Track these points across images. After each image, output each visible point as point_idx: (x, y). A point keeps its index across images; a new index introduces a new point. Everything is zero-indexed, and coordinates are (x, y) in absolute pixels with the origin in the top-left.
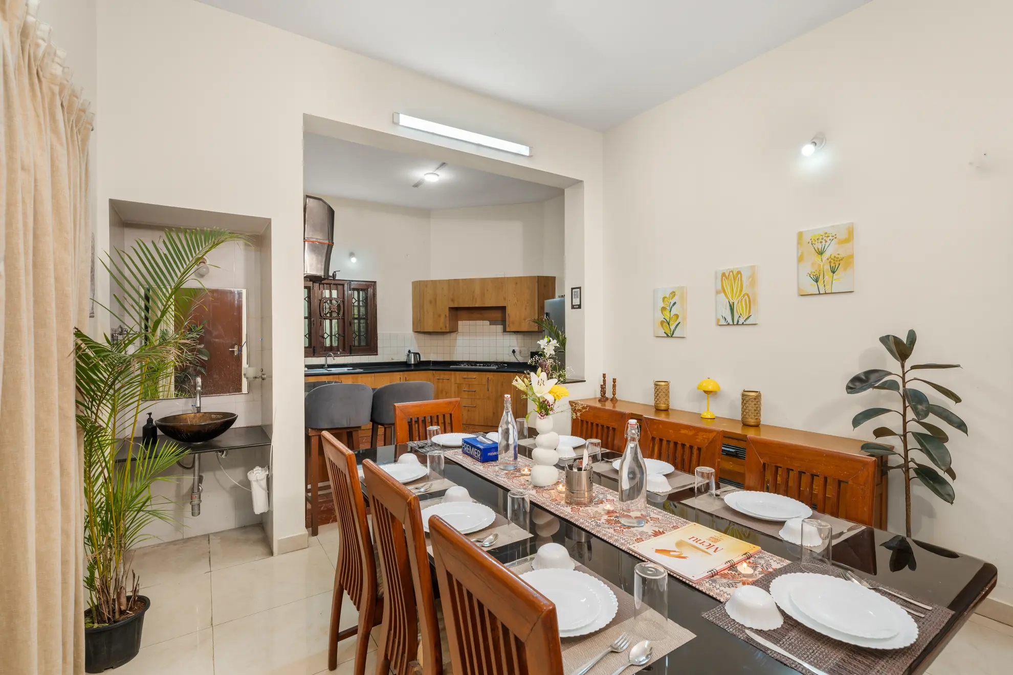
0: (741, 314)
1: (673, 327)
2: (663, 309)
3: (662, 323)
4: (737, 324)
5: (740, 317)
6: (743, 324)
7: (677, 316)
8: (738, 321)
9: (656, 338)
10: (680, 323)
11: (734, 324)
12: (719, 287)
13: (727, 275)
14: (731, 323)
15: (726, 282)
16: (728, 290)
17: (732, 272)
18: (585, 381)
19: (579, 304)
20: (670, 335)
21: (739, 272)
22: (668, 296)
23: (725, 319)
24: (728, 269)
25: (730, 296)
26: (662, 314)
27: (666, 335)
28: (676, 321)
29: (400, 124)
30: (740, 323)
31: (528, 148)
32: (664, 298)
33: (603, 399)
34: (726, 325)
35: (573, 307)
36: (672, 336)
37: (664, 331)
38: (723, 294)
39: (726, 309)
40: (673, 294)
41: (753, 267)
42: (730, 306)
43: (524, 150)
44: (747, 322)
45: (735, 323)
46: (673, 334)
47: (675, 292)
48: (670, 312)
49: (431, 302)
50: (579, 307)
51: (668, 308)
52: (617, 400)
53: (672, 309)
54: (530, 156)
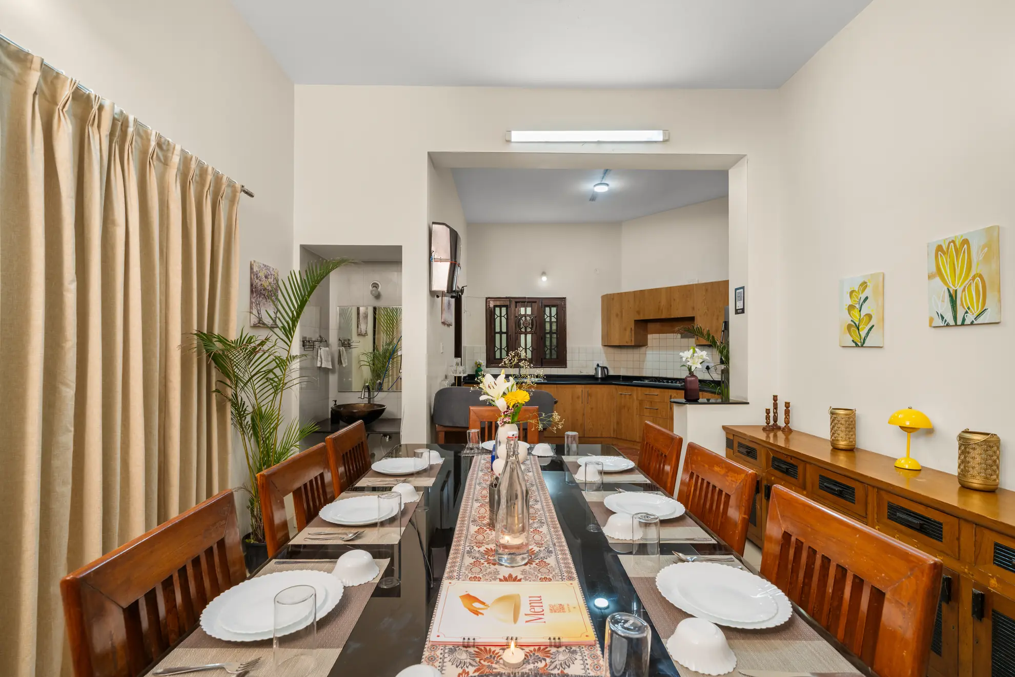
0: (969, 308)
1: (863, 334)
2: (851, 307)
3: (849, 327)
4: (963, 324)
5: (967, 312)
6: (972, 323)
7: (869, 316)
8: (964, 320)
9: (842, 348)
10: (873, 326)
11: (956, 325)
12: (934, 269)
13: (945, 248)
14: (952, 323)
15: (943, 260)
16: (947, 271)
17: (953, 242)
18: (748, 403)
19: (742, 307)
20: (860, 344)
21: (965, 242)
22: (857, 290)
23: (943, 318)
24: (946, 239)
25: (949, 280)
26: (849, 314)
27: (854, 345)
28: (869, 323)
29: (512, 140)
30: (968, 322)
31: (661, 132)
32: (852, 292)
33: (772, 428)
34: (944, 326)
35: (737, 312)
36: (862, 346)
37: (852, 339)
38: (938, 279)
39: (943, 301)
40: (864, 285)
41: (989, 230)
42: (951, 296)
43: (657, 135)
44: (980, 321)
45: (959, 322)
46: (864, 343)
47: (866, 283)
48: (860, 311)
49: (617, 315)
50: (743, 311)
51: (857, 306)
52: (790, 431)
53: (863, 306)
54: (665, 141)
